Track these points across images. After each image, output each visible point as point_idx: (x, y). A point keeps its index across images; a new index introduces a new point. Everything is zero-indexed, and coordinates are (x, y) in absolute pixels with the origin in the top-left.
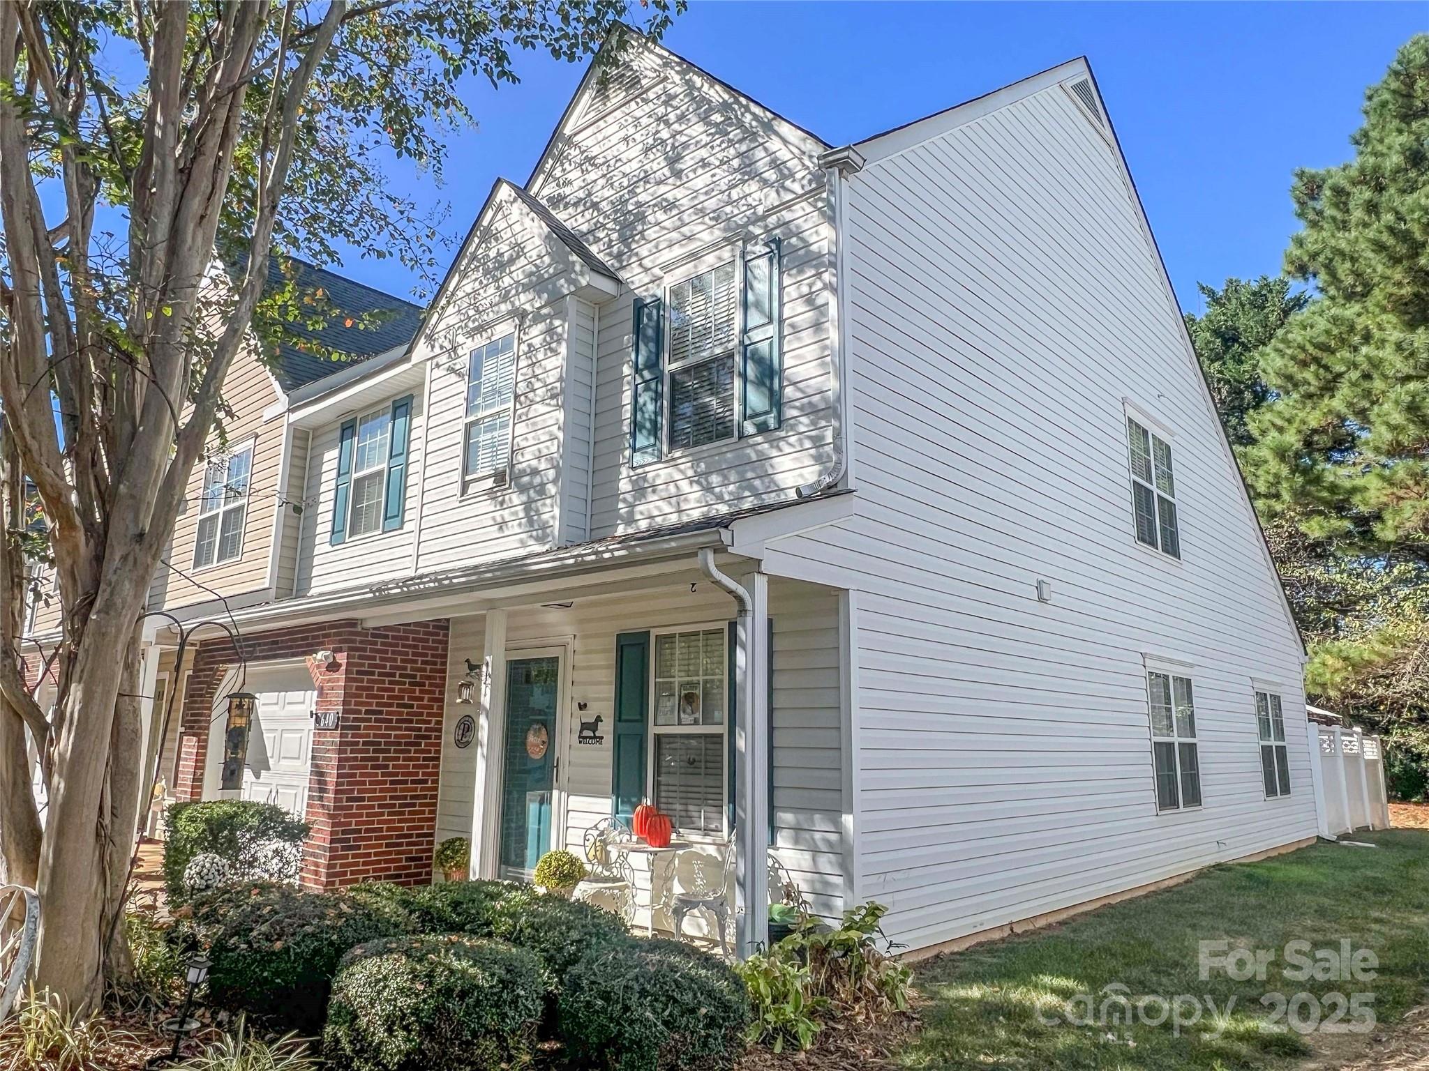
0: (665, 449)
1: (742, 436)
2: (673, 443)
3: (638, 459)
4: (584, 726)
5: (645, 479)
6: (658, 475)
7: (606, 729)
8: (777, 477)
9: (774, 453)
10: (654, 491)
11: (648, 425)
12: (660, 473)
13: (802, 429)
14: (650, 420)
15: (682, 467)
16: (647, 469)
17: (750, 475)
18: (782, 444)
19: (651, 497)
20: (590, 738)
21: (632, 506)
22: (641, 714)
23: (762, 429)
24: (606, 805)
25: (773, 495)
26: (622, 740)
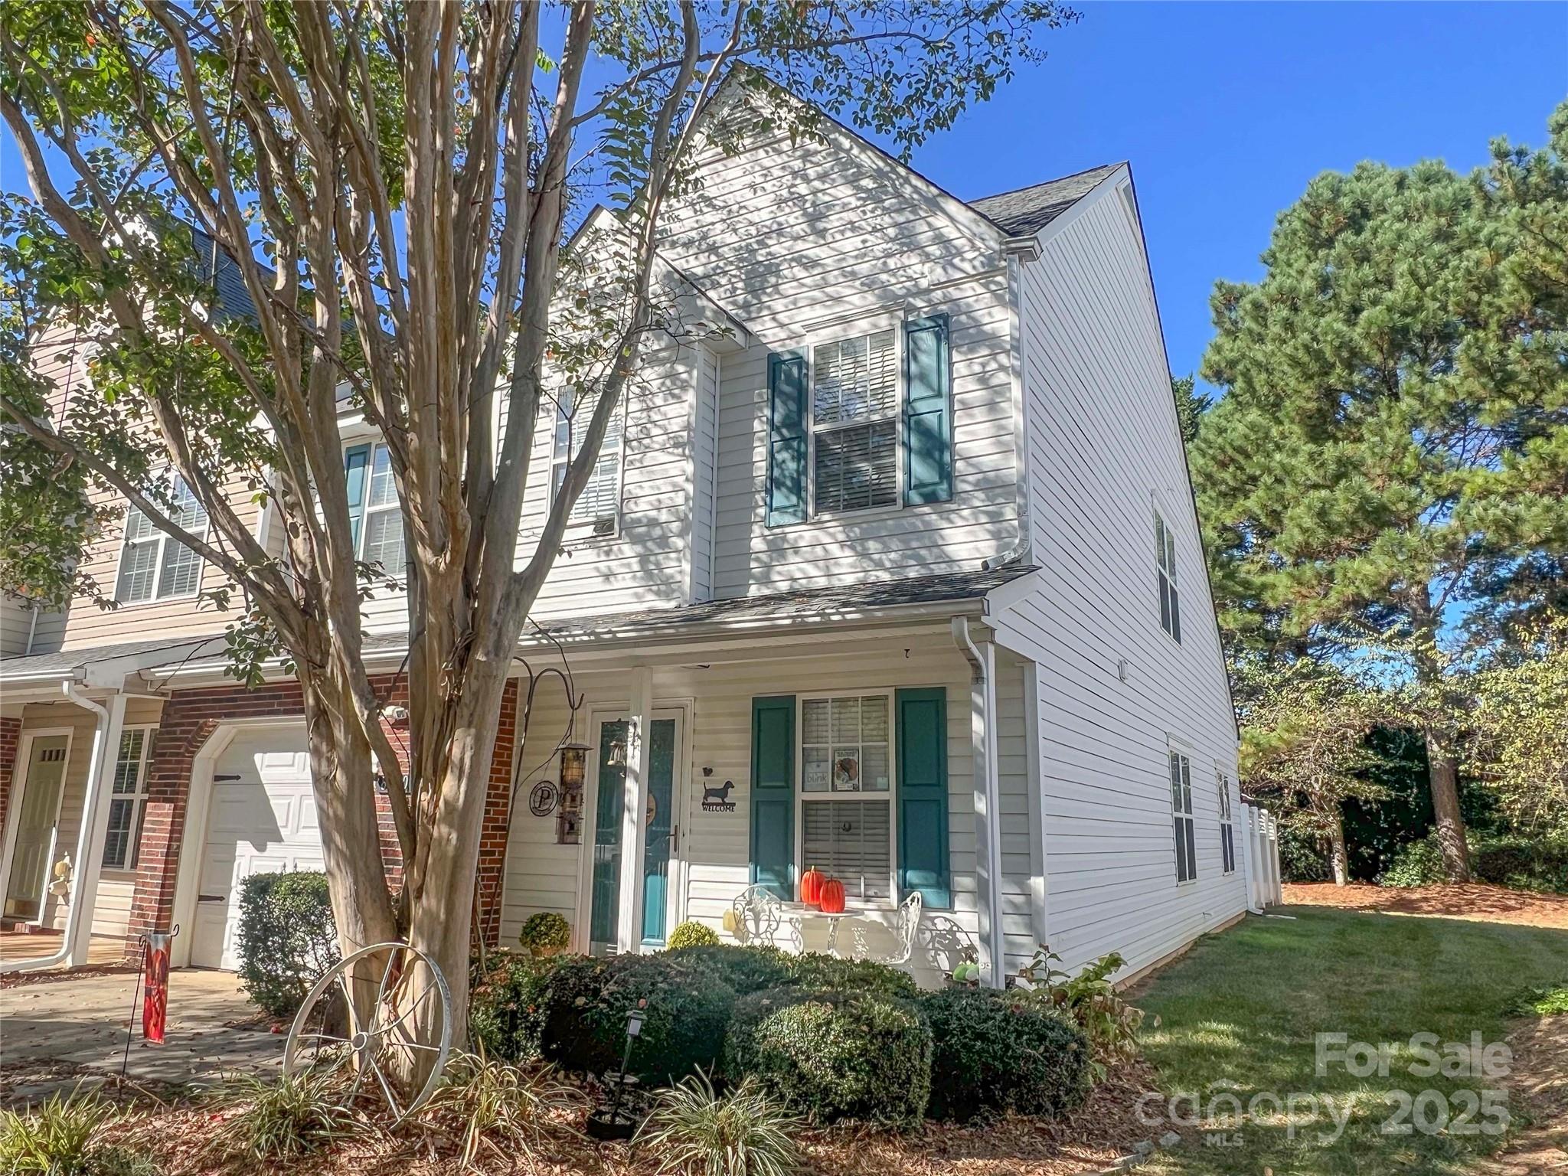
0: (811, 510)
1: (907, 504)
2: (821, 504)
3: (776, 518)
4: (709, 793)
5: (784, 540)
6: (801, 537)
7: (741, 795)
8: (947, 549)
9: (945, 525)
10: (796, 553)
11: (789, 483)
12: (803, 535)
13: (977, 503)
14: (792, 478)
15: (831, 530)
16: (787, 530)
17: (914, 544)
18: (953, 516)
19: (792, 558)
20: (717, 804)
21: (768, 567)
22: (787, 781)
23: (931, 499)
24: (744, 873)
25: (943, 566)
26: (762, 809)
